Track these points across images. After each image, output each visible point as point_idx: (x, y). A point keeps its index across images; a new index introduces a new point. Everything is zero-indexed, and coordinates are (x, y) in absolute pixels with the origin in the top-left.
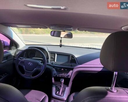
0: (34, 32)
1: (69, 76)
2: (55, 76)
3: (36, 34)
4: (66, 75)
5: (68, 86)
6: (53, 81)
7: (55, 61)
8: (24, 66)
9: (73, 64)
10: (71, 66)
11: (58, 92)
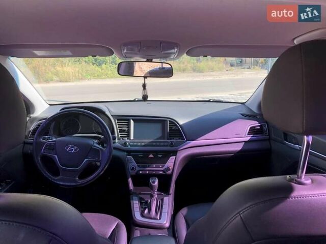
0: (55, 78)
1: (168, 169)
2: (133, 173)
3: (61, 81)
4: (162, 169)
5: (168, 193)
6: (131, 187)
7: (132, 137)
8: (56, 156)
9: (174, 141)
10: (172, 145)
11: (146, 211)
